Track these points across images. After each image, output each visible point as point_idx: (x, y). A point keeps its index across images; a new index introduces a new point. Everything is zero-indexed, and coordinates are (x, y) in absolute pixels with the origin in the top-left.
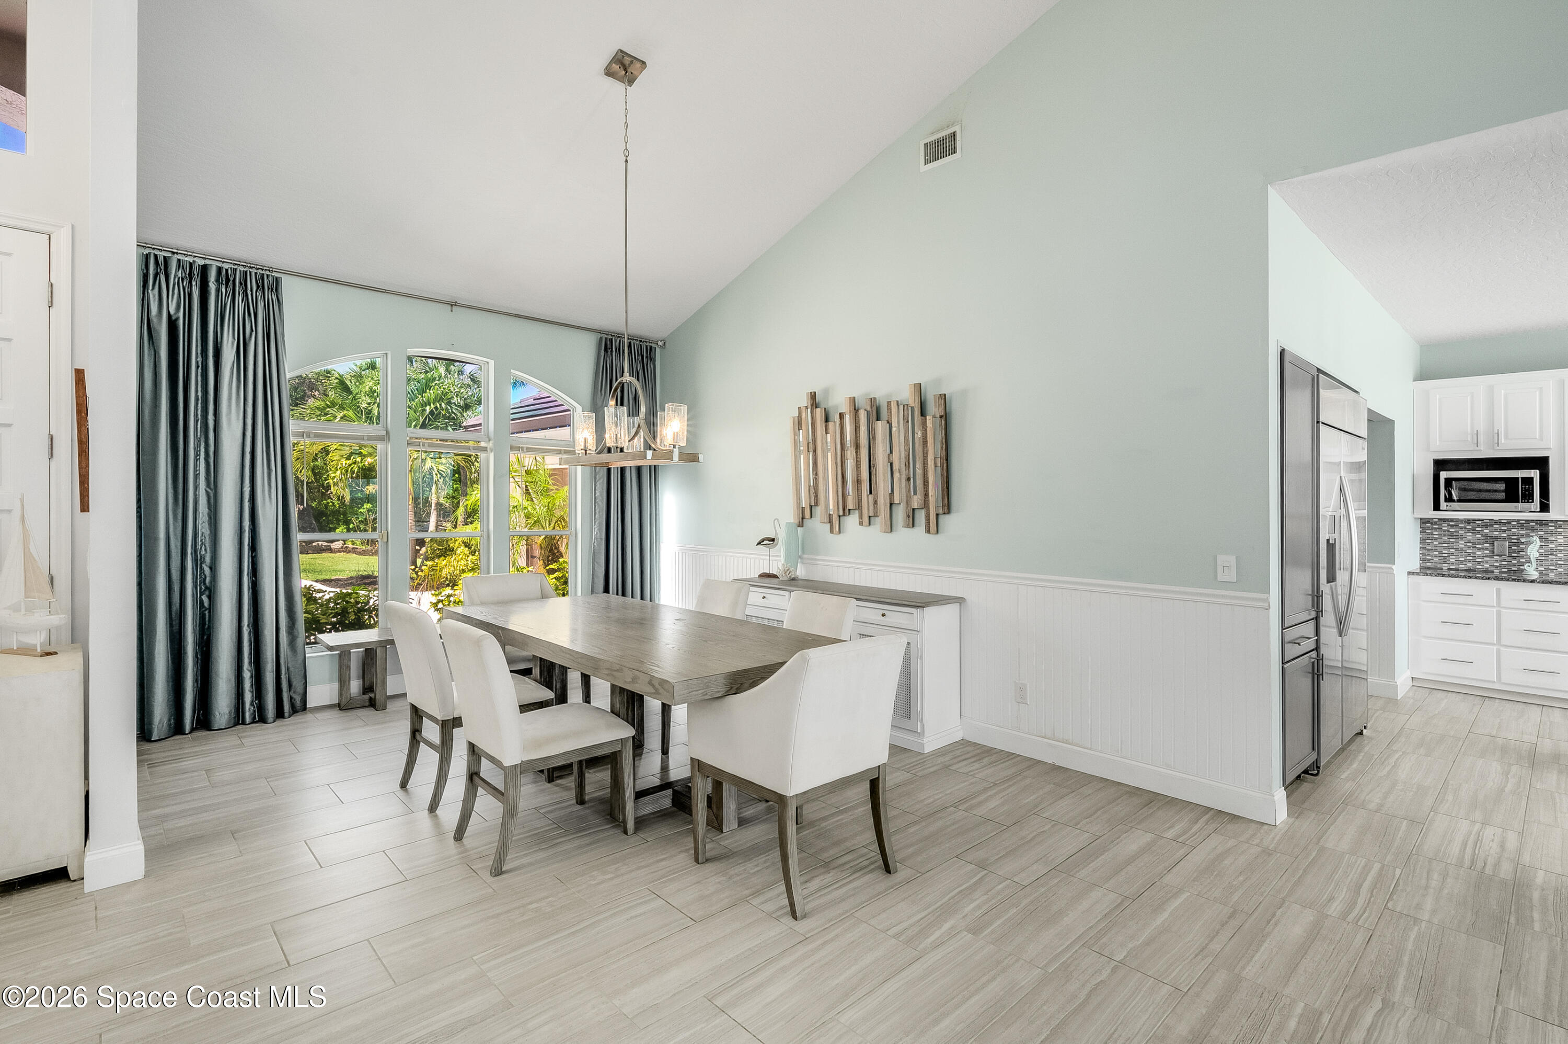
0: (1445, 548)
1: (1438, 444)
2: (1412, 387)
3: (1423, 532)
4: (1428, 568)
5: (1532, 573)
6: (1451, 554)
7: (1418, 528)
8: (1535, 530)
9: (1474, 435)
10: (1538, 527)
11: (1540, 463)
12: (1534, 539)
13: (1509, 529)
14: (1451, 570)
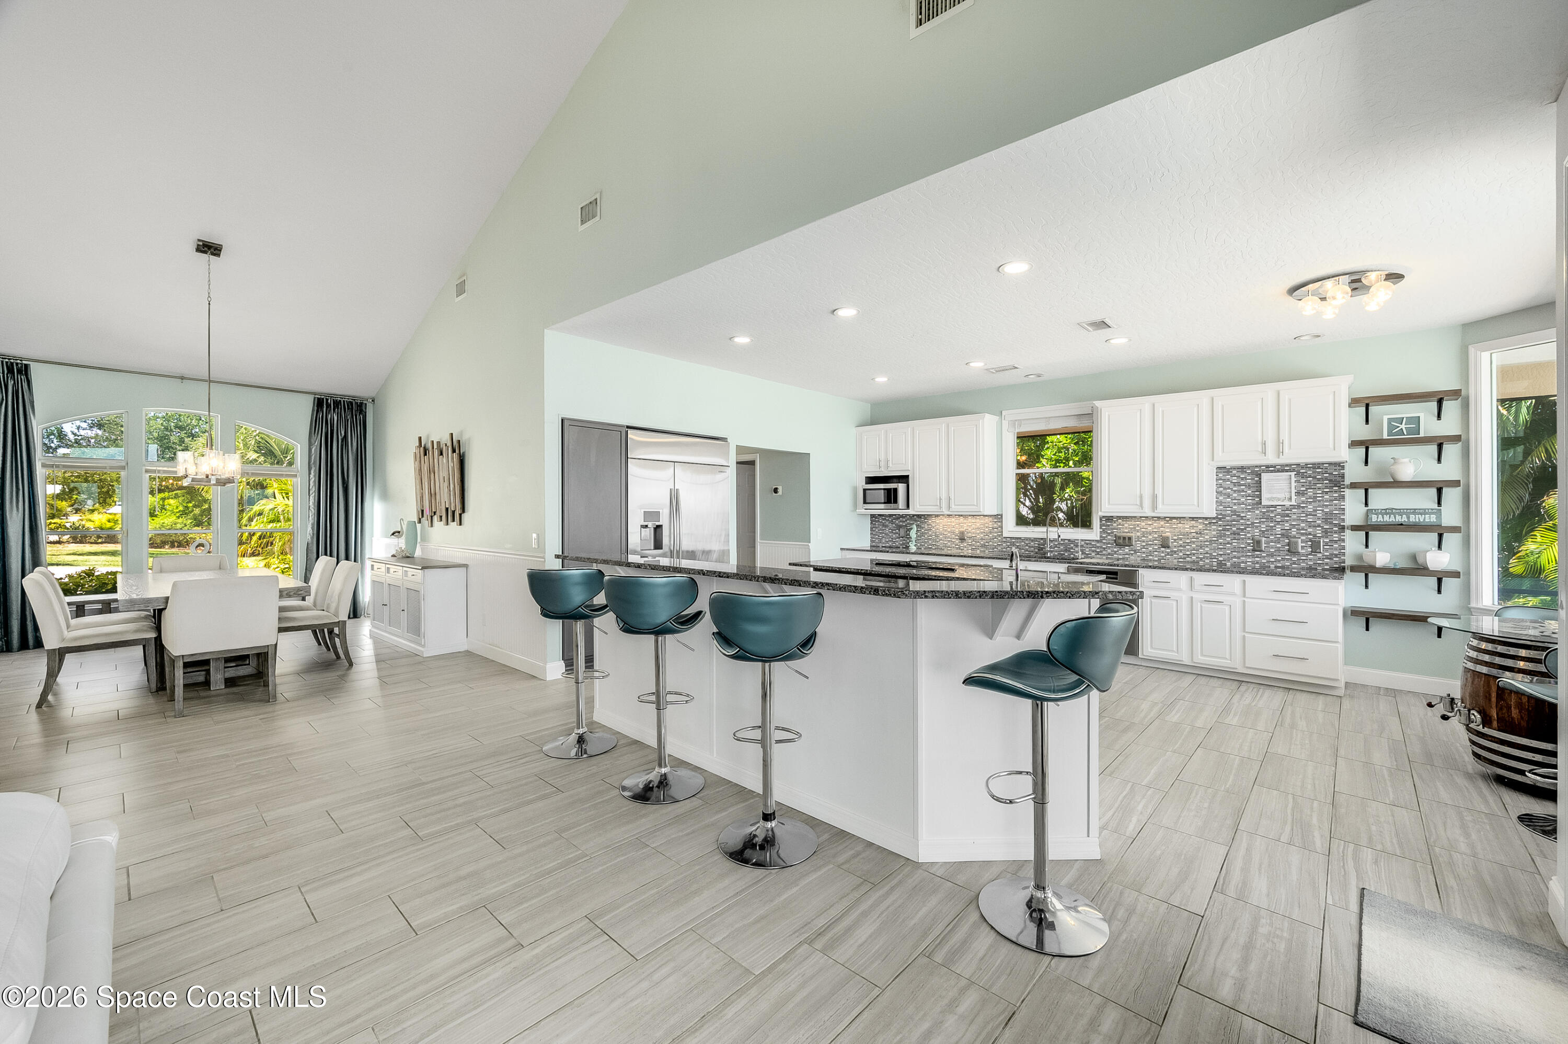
0: (881, 533)
1: (867, 467)
2: (854, 431)
3: (871, 523)
4: (874, 546)
5: (913, 548)
6: (883, 537)
7: (868, 520)
8: (916, 521)
9: (880, 461)
10: (917, 519)
11: (904, 479)
12: (914, 526)
13: (906, 521)
14: (883, 547)
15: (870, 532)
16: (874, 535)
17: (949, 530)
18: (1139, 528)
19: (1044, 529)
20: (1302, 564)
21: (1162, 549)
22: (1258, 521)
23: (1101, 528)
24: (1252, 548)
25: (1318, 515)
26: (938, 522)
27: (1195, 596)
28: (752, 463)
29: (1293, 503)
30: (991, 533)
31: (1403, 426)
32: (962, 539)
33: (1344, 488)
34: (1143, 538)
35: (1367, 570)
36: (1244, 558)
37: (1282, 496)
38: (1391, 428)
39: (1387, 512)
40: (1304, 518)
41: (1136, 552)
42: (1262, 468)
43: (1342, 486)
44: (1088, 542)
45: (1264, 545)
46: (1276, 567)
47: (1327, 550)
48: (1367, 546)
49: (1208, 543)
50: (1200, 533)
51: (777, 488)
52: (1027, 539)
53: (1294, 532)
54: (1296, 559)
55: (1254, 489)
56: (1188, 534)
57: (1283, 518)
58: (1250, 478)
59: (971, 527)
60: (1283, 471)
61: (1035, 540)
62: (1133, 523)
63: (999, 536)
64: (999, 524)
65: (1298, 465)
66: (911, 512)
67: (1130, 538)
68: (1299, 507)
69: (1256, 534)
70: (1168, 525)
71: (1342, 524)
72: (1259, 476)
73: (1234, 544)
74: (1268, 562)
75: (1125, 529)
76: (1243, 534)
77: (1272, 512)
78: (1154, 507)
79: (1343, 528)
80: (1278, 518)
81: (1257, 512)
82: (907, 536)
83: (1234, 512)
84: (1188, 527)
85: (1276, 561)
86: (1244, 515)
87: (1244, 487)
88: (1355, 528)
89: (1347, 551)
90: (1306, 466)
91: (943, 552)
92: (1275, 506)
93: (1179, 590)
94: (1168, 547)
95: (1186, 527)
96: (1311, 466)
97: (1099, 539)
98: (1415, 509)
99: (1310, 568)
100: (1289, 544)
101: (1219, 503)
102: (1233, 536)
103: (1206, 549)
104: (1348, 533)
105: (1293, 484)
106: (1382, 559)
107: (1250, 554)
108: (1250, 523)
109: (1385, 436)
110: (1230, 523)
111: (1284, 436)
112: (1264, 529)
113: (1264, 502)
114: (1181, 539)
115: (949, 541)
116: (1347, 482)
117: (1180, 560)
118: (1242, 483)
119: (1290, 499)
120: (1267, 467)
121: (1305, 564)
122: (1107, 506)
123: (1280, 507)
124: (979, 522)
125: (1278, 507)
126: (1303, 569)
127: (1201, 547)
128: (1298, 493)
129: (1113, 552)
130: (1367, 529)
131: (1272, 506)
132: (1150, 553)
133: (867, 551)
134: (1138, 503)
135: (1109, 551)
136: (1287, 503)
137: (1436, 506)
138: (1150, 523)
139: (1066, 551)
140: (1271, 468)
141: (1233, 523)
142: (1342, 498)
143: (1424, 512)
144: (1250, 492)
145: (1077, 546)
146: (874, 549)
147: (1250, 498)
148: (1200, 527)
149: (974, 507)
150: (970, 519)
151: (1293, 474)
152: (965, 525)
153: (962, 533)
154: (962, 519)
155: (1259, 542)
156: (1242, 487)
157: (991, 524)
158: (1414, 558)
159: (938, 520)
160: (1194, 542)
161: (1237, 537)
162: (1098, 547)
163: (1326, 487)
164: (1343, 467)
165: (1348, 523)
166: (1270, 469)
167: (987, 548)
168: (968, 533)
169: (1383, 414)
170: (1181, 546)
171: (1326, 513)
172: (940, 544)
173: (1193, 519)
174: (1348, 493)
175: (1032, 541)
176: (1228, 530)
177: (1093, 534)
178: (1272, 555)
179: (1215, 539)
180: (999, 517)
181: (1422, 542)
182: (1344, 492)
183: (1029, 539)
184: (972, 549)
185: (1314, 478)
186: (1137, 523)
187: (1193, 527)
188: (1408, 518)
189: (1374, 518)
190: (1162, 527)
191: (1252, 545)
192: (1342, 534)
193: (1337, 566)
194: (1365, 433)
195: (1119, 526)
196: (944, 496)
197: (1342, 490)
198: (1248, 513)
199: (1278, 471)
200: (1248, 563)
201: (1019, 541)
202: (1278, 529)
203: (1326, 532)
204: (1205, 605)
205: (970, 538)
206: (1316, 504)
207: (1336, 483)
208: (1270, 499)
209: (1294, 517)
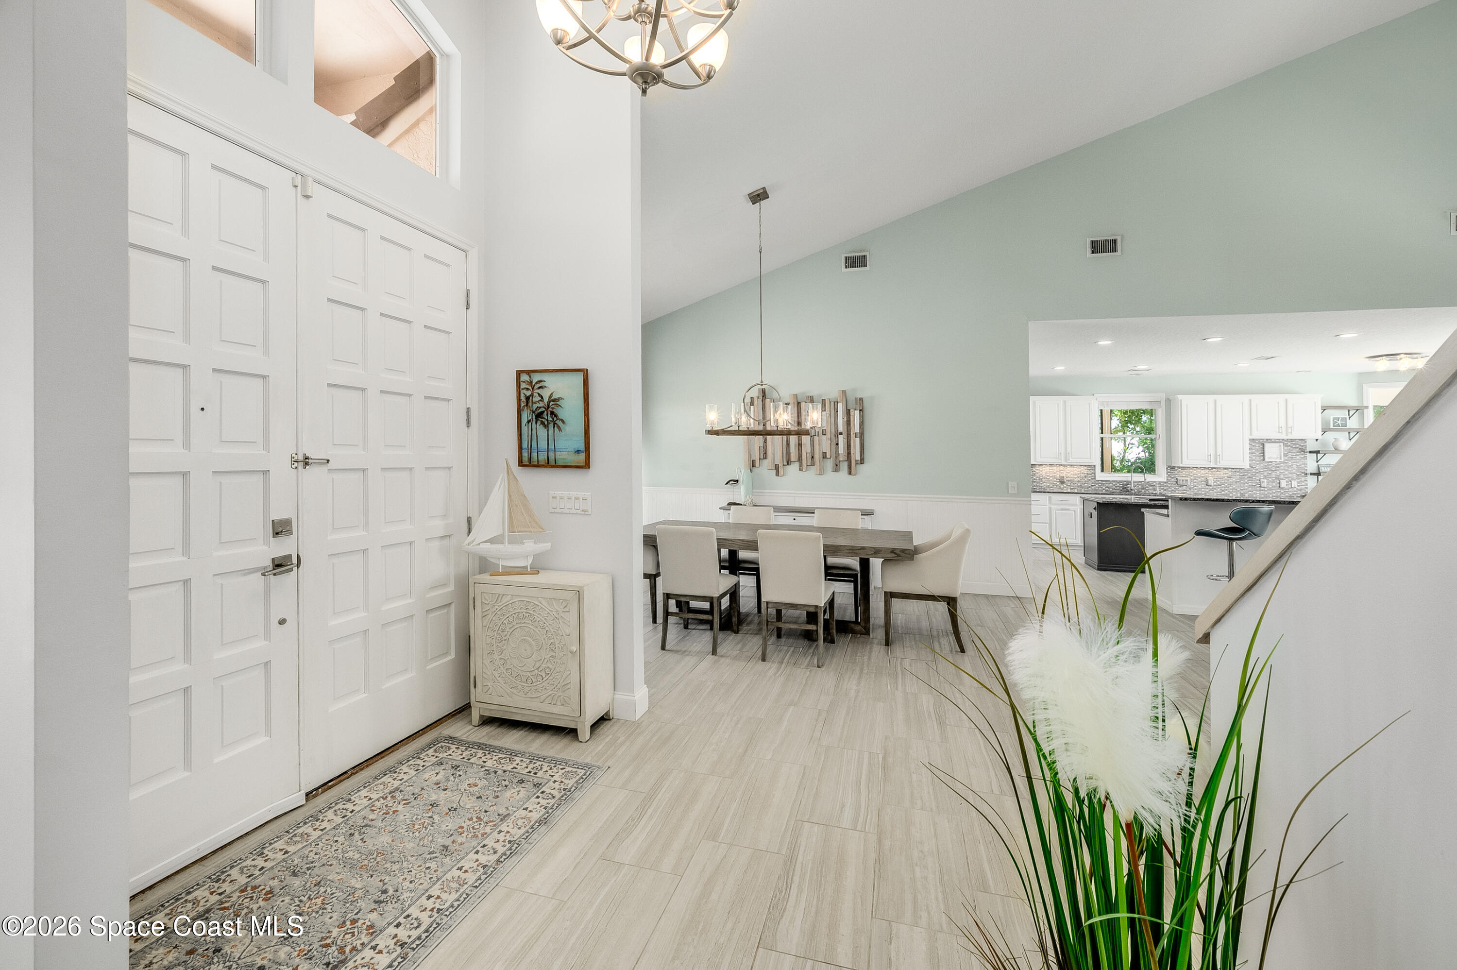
17: (1051, 475)
18: (1191, 474)
19: (1129, 475)
21: (1206, 486)
22: (1262, 470)
23: (1167, 474)
24: (1259, 485)
25: (1293, 467)
26: (1045, 469)
29: (1282, 460)
30: (1086, 478)
31: (1339, 422)
32: (1062, 482)
34: (1194, 480)
36: (1254, 491)
37: (1275, 456)
38: (1334, 422)
40: (1286, 469)
41: (1190, 489)
42: (1264, 440)
43: (1305, 452)
44: (1158, 483)
45: (1265, 483)
46: (1273, 496)
47: (1297, 485)
49: (1234, 483)
52: (1114, 481)
53: (1282, 476)
54: (1281, 491)
55: (1260, 452)
57: (1276, 469)
58: (1260, 446)
59: (1069, 473)
60: (1276, 443)
62: (1188, 471)
63: (1093, 480)
64: (1093, 472)
65: (1283, 439)
67: (1187, 480)
68: (1284, 462)
69: (1261, 477)
70: (1210, 472)
71: (1306, 472)
72: (1263, 445)
73: (1248, 483)
74: (1269, 493)
75: (1183, 475)
76: (1254, 477)
77: (1270, 465)
78: (1215, 461)
79: (1306, 474)
80: (1273, 469)
81: (1262, 465)
85: (1273, 492)
86: (1255, 467)
88: (1312, 474)
89: (1308, 487)
90: (1287, 440)
94: (1210, 485)
95: (1221, 473)
96: (1291, 441)
97: (1166, 481)
99: (1291, 496)
100: (1279, 483)
102: (1248, 479)
103: (1234, 486)
104: (1309, 476)
105: (1281, 450)
107: (1257, 488)
108: (1257, 471)
109: (1332, 427)
112: (1265, 475)
113: (1267, 460)
114: (1218, 481)
115: (1051, 484)
117: (1218, 493)
118: (1254, 449)
120: (1267, 440)
121: (1286, 493)
124: (1076, 470)
125: (1273, 463)
126: (1286, 497)
127: (1231, 485)
128: (1285, 455)
129: (1176, 489)
130: (1319, 474)
131: (1270, 462)
132: (1199, 489)
134: (1207, 459)
135: (1172, 488)
136: (1278, 460)
138: (1201, 471)
139: (1143, 489)
140: (1269, 441)
141: (1249, 471)
142: (1305, 458)
144: (1258, 453)
145: (1150, 486)
147: (1259, 457)
148: (1230, 473)
150: (1069, 468)
151: (1282, 444)
152: (1064, 472)
153: (1062, 477)
154: (1062, 469)
155: (1262, 482)
156: (1255, 451)
157: (1086, 472)
159: (1041, 468)
160: (1226, 483)
161: (1250, 479)
162: (1165, 486)
163: (1298, 452)
164: (1306, 442)
165: (1309, 472)
167: (1083, 488)
168: (1067, 477)
169: (1332, 414)
170: (1218, 485)
171: (1298, 466)
172: (1043, 485)
173: (1225, 468)
174: (1308, 455)
175: (1118, 482)
176: (1246, 475)
177: (1161, 478)
178: (1270, 489)
179: (1238, 480)
180: (1092, 468)
183: (1116, 481)
184: (1071, 489)
185: (1291, 447)
186: (1192, 471)
187: (1225, 473)
189: (1323, 469)
190: (1206, 473)
191: (1258, 483)
192: (1306, 477)
193: (1303, 494)
195: (1179, 473)
196: (1062, 451)
197: (1305, 454)
198: (1257, 466)
199: (1273, 442)
200: (1256, 494)
201: (1108, 483)
202: (1274, 475)
203: (1298, 476)
205: (1069, 481)
206: (1292, 461)
207: (1303, 450)
208: (1269, 458)
209: (1282, 468)
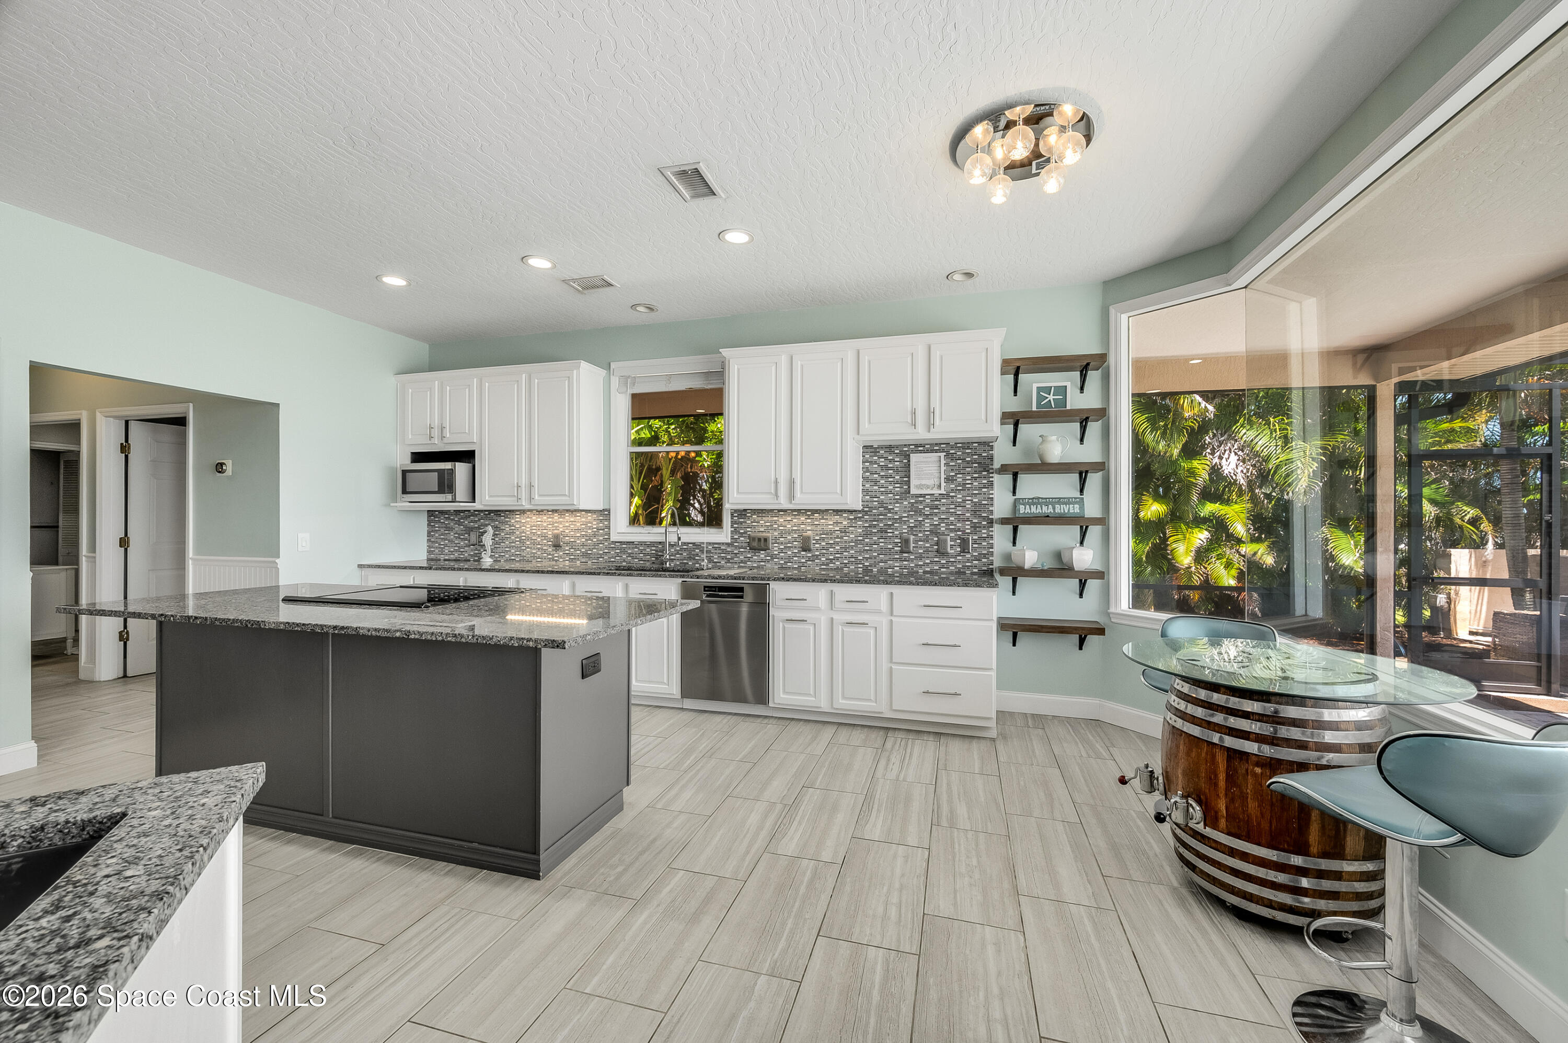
0: (442, 539)
1: (410, 437)
2: (392, 381)
3: (429, 525)
4: (432, 560)
5: (487, 561)
6: (446, 545)
7: (424, 520)
8: (493, 520)
9: (431, 428)
10: (495, 517)
11: (468, 456)
12: (490, 528)
13: (479, 520)
14: (445, 560)
15: (426, 538)
16: (433, 542)
17: (539, 533)
18: (776, 526)
20: (951, 568)
21: (803, 553)
22: (906, 515)
23: (732, 527)
24: (899, 549)
25: (967, 506)
26: (523, 521)
27: (836, 617)
28: (180, 421)
29: (943, 491)
30: (595, 536)
31: (1051, 397)
32: (557, 546)
33: (993, 473)
34: (781, 539)
35: (1015, 573)
36: (891, 562)
37: (930, 482)
38: (1040, 398)
39: (1035, 501)
40: (953, 510)
41: (773, 557)
42: (911, 447)
43: (991, 471)
44: (716, 546)
45: (912, 545)
46: (925, 572)
47: (974, 549)
48: (1014, 543)
49: (853, 544)
50: (845, 532)
51: (222, 464)
52: (641, 543)
53: (943, 528)
54: (944, 562)
55: (903, 474)
56: (831, 532)
57: (932, 511)
58: (898, 460)
59: (566, 526)
60: (933, 451)
61: (653, 544)
62: (770, 519)
63: (606, 540)
64: (606, 523)
65: (947, 444)
66: (477, 506)
67: (766, 540)
68: (947, 496)
69: (904, 531)
70: (809, 521)
71: (990, 517)
72: (908, 457)
73: (881, 544)
74: (917, 565)
75: (761, 527)
76: (891, 531)
77: (921, 502)
78: (791, 496)
79: (991, 522)
80: (927, 511)
81: (905, 503)
82: (480, 545)
83: (881, 503)
84: (831, 523)
85: (926, 564)
86: (891, 507)
87: (891, 471)
88: (1003, 522)
89: (995, 550)
90: (955, 446)
91: (528, 567)
92: (924, 496)
93: (817, 609)
94: (809, 550)
95: (829, 523)
96: (960, 445)
97: (729, 541)
98: (1060, 498)
99: (959, 573)
100: (937, 544)
101: (866, 492)
102: (880, 534)
103: (851, 552)
104: (997, 527)
105: (943, 468)
106: (1030, 559)
107: (898, 557)
108: (897, 517)
109: (1034, 409)
110: (876, 517)
111: (935, 404)
112: (913, 525)
113: (913, 491)
114: (823, 539)
115: (539, 549)
116: (997, 465)
117: (823, 567)
118: (889, 466)
119: (939, 487)
120: (916, 446)
121: (953, 568)
122: (735, 495)
123: (929, 497)
124: (579, 521)
125: (927, 497)
126: (951, 573)
127: (846, 549)
128: (949, 480)
129: (746, 559)
130: (1015, 523)
131: (921, 496)
132: (789, 560)
133: (421, 568)
134: (773, 491)
135: (742, 557)
136: (936, 492)
137: (1078, 495)
138: (789, 519)
139: (690, 558)
140: (920, 447)
141: (881, 517)
142: (991, 485)
143: (1067, 501)
144: (898, 477)
145: (702, 551)
146: (433, 564)
147: (898, 485)
148: (845, 523)
149: (564, 498)
150: (568, 517)
151: (942, 454)
152: (561, 526)
153: (556, 537)
154: (556, 517)
155: (907, 541)
156: (890, 471)
157: (594, 523)
158: (1058, 555)
159: (521, 519)
160: (837, 543)
161: (884, 535)
162: (728, 553)
163: (975, 472)
164: (992, 448)
165: (997, 515)
166: (920, 449)
167: (590, 558)
168: (564, 537)
169: (1032, 382)
170: (823, 548)
171: (975, 503)
172: (527, 553)
173: (837, 512)
174: (996, 478)
175: (648, 546)
176: (875, 526)
177: (721, 536)
178: (920, 557)
179: (861, 538)
180: (605, 514)
181: (1065, 536)
182: (992, 477)
183: (643, 543)
184: (571, 560)
185: (963, 461)
186: (776, 518)
187: (837, 523)
188: (1054, 508)
189: (1023, 510)
190: (803, 523)
191: (900, 545)
192: (991, 529)
193: (985, 568)
194: (1015, 405)
195: (754, 524)
196: (524, 482)
197: (991, 475)
198: (897, 505)
199: (927, 451)
200: (896, 568)
201: (631, 546)
202: (927, 525)
203: (975, 527)
204: (848, 629)
205: (567, 544)
206: (965, 493)
207: (985, 466)
208: (919, 487)
209: (943, 508)
